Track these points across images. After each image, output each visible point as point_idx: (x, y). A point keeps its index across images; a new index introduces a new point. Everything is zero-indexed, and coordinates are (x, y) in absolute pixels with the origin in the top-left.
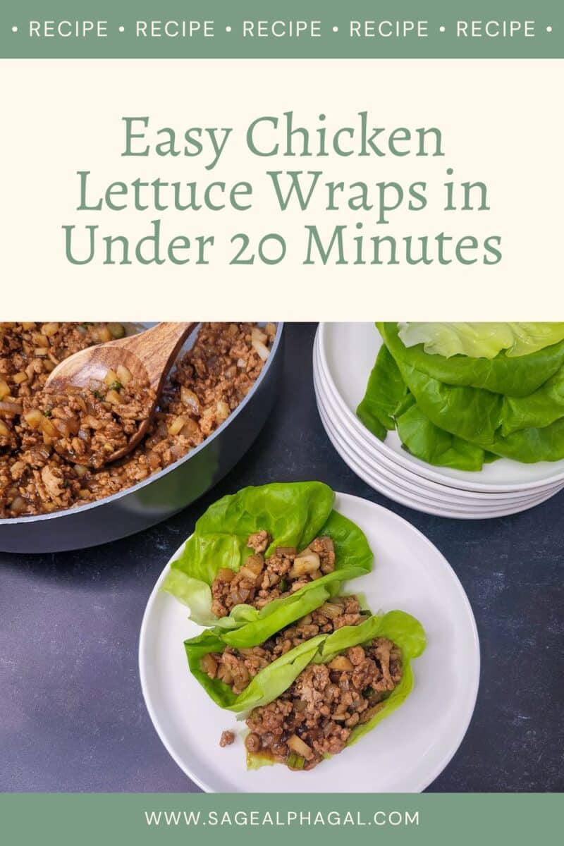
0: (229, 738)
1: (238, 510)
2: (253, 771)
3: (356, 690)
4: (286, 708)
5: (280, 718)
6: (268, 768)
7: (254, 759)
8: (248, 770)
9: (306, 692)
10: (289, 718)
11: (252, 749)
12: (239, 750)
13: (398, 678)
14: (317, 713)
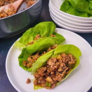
0: (29, 81)
1: (33, 32)
2: (36, 90)
3: (64, 63)
4: (45, 69)
5: (43, 71)
6: (40, 89)
7: (36, 87)
8: (34, 90)
9: (50, 63)
10: (46, 72)
11: (36, 83)
12: (32, 85)
13: (75, 60)
14: (53, 68)
